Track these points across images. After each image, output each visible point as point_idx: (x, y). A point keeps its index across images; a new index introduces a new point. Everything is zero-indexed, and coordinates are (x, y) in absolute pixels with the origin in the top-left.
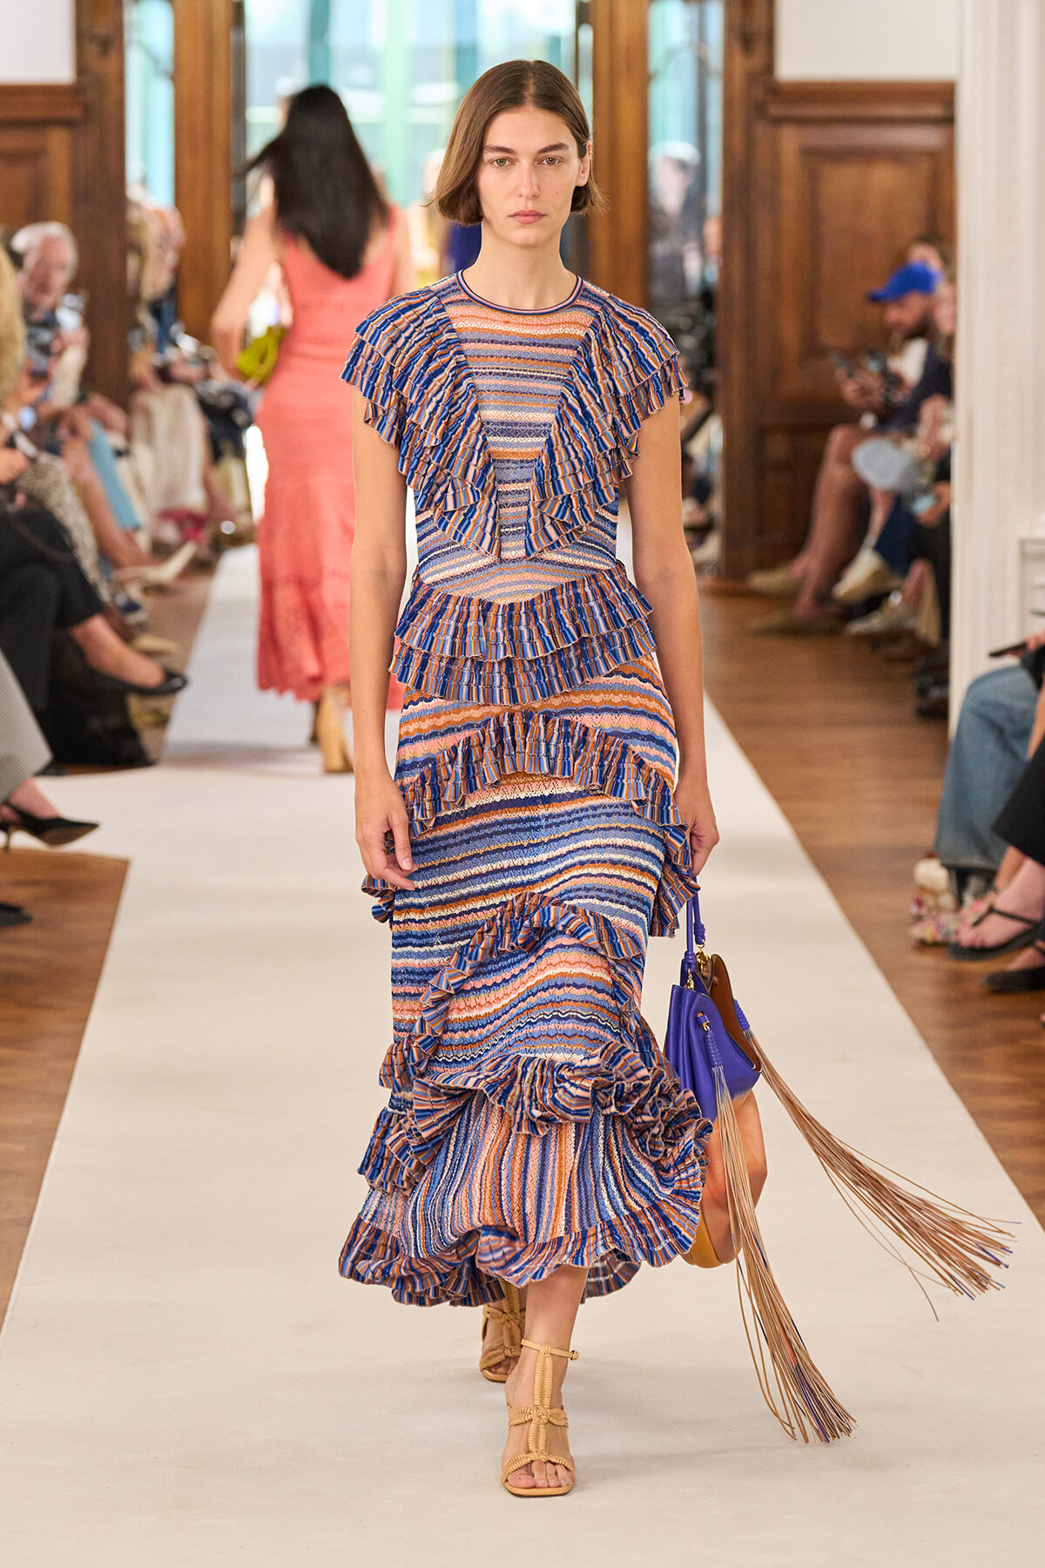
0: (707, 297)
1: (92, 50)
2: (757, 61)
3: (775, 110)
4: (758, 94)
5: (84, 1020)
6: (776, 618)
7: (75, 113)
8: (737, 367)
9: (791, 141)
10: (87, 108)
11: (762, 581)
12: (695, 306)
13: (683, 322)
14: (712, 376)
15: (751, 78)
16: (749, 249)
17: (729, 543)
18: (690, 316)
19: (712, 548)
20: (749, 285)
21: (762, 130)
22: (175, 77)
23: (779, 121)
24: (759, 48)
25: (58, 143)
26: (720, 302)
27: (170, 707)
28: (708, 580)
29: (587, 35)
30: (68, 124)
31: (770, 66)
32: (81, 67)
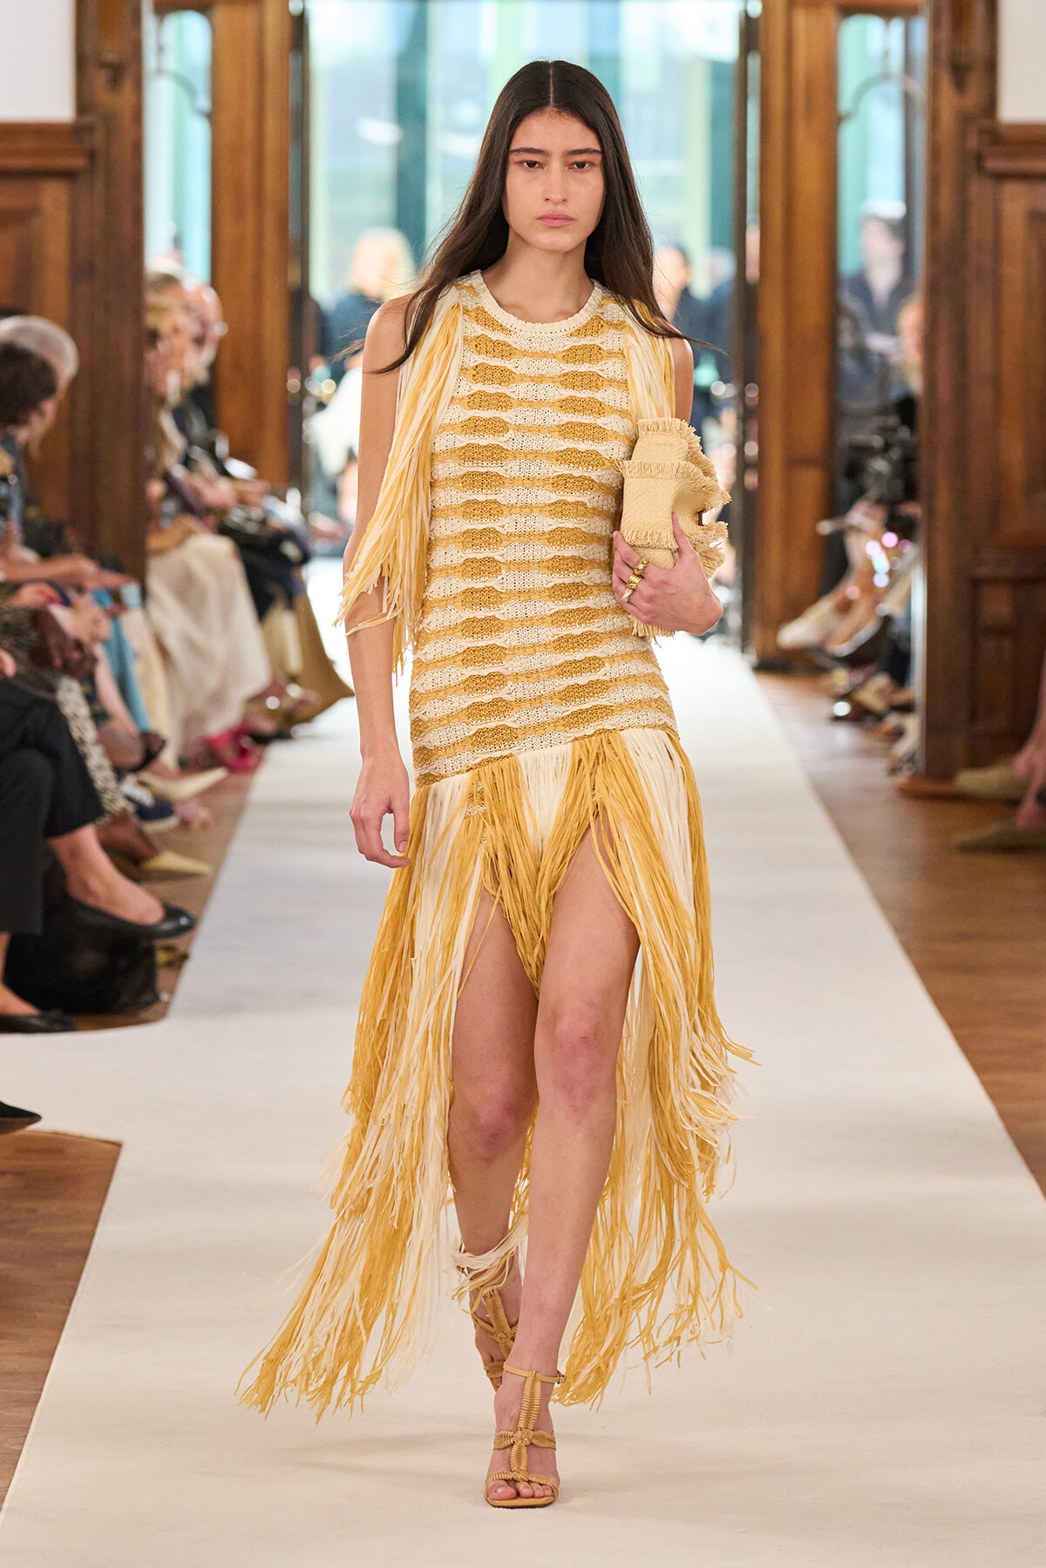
0: (906, 408)
1: (100, 78)
2: (973, 98)
3: (993, 164)
4: (973, 142)
5: (51, 1354)
6: (992, 829)
7: (79, 162)
8: (944, 501)
9: (1016, 202)
10: (92, 155)
11: (970, 780)
12: (893, 420)
13: (877, 441)
14: (912, 510)
15: (964, 120)
16: (961, 343)
17: (932, 729)
18: (884, 431)
19: (911, 741)
20: (961, 391)
21: (978, 189)
22: (212, 117)
23: (1001, 177)
24: (975, 81)
25: (53, 198)
26: (923, 415)
27: (189, 942)
28: (902, 779)
29: (754, 63)
30: (68, 175)
31: (990, 104)
32: (83, 103)
